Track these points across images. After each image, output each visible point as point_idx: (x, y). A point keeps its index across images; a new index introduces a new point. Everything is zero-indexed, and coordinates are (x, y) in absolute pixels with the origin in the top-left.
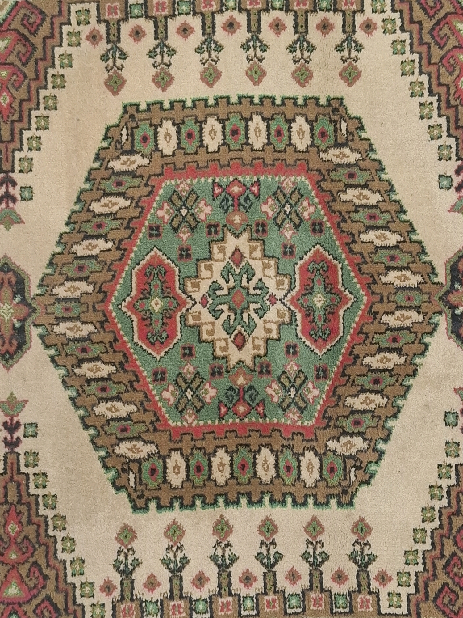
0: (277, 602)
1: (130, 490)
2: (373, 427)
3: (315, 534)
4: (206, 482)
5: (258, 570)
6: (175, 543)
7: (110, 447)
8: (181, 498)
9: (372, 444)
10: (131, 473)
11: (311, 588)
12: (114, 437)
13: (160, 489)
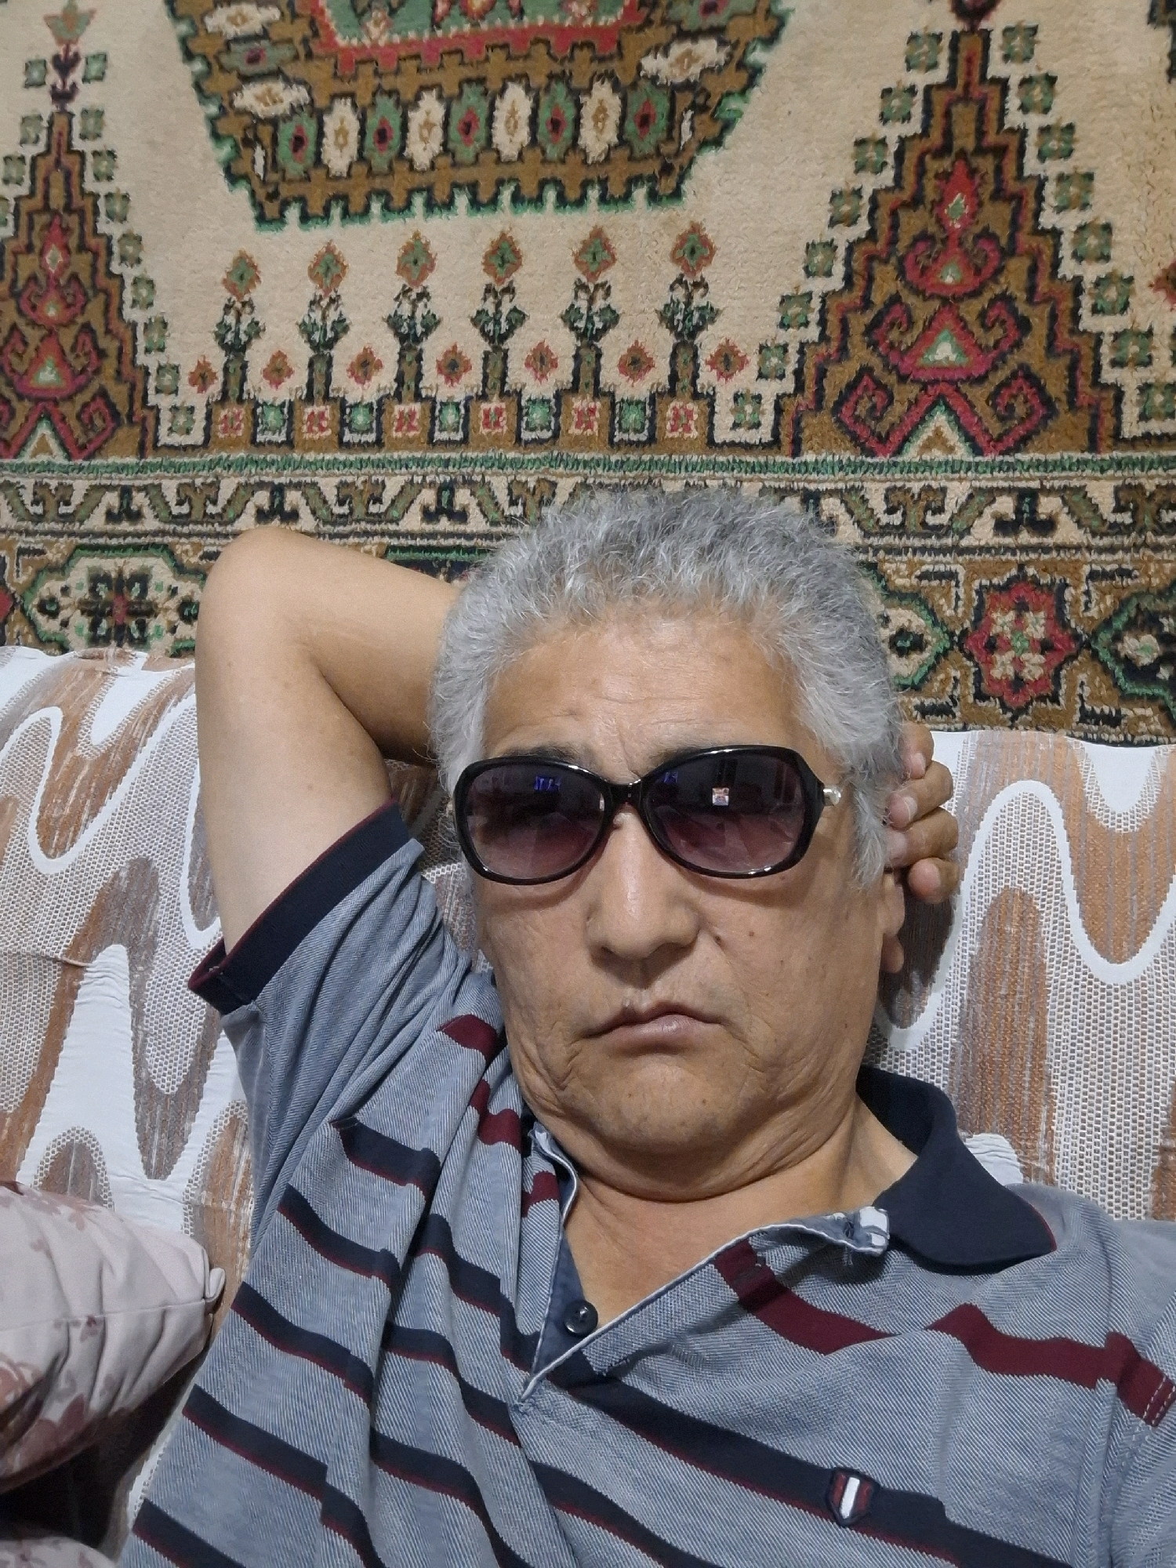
0: (505, 415)
1: (256, 183)
2: (747, 15)
3: (593, 268)
4: (395, 165)
5: (474, 347)
6: (327, 291)
7: (226, 97)
8: (343, 198)
9: (738, 54)
10: (258, 149)
11: (575, 388)
12: (235, 73)
13: (308, 179)
